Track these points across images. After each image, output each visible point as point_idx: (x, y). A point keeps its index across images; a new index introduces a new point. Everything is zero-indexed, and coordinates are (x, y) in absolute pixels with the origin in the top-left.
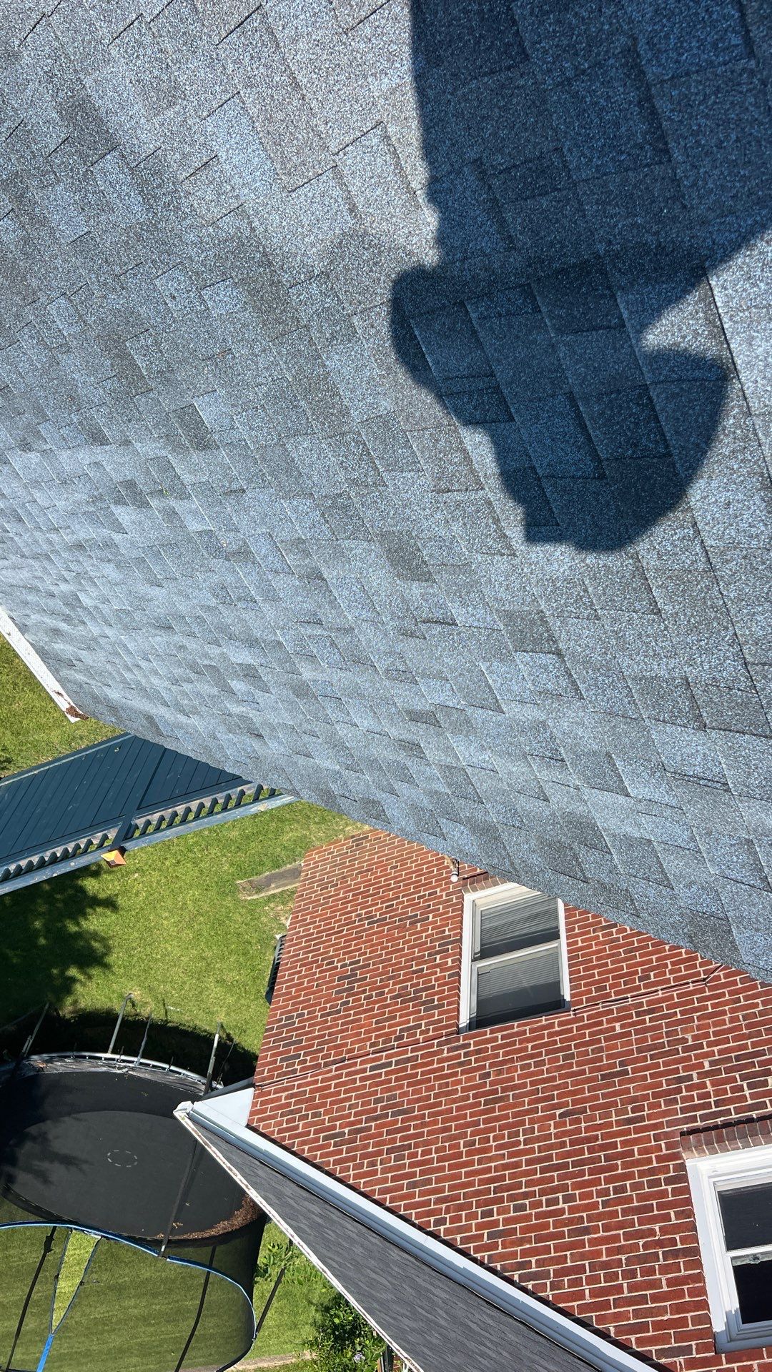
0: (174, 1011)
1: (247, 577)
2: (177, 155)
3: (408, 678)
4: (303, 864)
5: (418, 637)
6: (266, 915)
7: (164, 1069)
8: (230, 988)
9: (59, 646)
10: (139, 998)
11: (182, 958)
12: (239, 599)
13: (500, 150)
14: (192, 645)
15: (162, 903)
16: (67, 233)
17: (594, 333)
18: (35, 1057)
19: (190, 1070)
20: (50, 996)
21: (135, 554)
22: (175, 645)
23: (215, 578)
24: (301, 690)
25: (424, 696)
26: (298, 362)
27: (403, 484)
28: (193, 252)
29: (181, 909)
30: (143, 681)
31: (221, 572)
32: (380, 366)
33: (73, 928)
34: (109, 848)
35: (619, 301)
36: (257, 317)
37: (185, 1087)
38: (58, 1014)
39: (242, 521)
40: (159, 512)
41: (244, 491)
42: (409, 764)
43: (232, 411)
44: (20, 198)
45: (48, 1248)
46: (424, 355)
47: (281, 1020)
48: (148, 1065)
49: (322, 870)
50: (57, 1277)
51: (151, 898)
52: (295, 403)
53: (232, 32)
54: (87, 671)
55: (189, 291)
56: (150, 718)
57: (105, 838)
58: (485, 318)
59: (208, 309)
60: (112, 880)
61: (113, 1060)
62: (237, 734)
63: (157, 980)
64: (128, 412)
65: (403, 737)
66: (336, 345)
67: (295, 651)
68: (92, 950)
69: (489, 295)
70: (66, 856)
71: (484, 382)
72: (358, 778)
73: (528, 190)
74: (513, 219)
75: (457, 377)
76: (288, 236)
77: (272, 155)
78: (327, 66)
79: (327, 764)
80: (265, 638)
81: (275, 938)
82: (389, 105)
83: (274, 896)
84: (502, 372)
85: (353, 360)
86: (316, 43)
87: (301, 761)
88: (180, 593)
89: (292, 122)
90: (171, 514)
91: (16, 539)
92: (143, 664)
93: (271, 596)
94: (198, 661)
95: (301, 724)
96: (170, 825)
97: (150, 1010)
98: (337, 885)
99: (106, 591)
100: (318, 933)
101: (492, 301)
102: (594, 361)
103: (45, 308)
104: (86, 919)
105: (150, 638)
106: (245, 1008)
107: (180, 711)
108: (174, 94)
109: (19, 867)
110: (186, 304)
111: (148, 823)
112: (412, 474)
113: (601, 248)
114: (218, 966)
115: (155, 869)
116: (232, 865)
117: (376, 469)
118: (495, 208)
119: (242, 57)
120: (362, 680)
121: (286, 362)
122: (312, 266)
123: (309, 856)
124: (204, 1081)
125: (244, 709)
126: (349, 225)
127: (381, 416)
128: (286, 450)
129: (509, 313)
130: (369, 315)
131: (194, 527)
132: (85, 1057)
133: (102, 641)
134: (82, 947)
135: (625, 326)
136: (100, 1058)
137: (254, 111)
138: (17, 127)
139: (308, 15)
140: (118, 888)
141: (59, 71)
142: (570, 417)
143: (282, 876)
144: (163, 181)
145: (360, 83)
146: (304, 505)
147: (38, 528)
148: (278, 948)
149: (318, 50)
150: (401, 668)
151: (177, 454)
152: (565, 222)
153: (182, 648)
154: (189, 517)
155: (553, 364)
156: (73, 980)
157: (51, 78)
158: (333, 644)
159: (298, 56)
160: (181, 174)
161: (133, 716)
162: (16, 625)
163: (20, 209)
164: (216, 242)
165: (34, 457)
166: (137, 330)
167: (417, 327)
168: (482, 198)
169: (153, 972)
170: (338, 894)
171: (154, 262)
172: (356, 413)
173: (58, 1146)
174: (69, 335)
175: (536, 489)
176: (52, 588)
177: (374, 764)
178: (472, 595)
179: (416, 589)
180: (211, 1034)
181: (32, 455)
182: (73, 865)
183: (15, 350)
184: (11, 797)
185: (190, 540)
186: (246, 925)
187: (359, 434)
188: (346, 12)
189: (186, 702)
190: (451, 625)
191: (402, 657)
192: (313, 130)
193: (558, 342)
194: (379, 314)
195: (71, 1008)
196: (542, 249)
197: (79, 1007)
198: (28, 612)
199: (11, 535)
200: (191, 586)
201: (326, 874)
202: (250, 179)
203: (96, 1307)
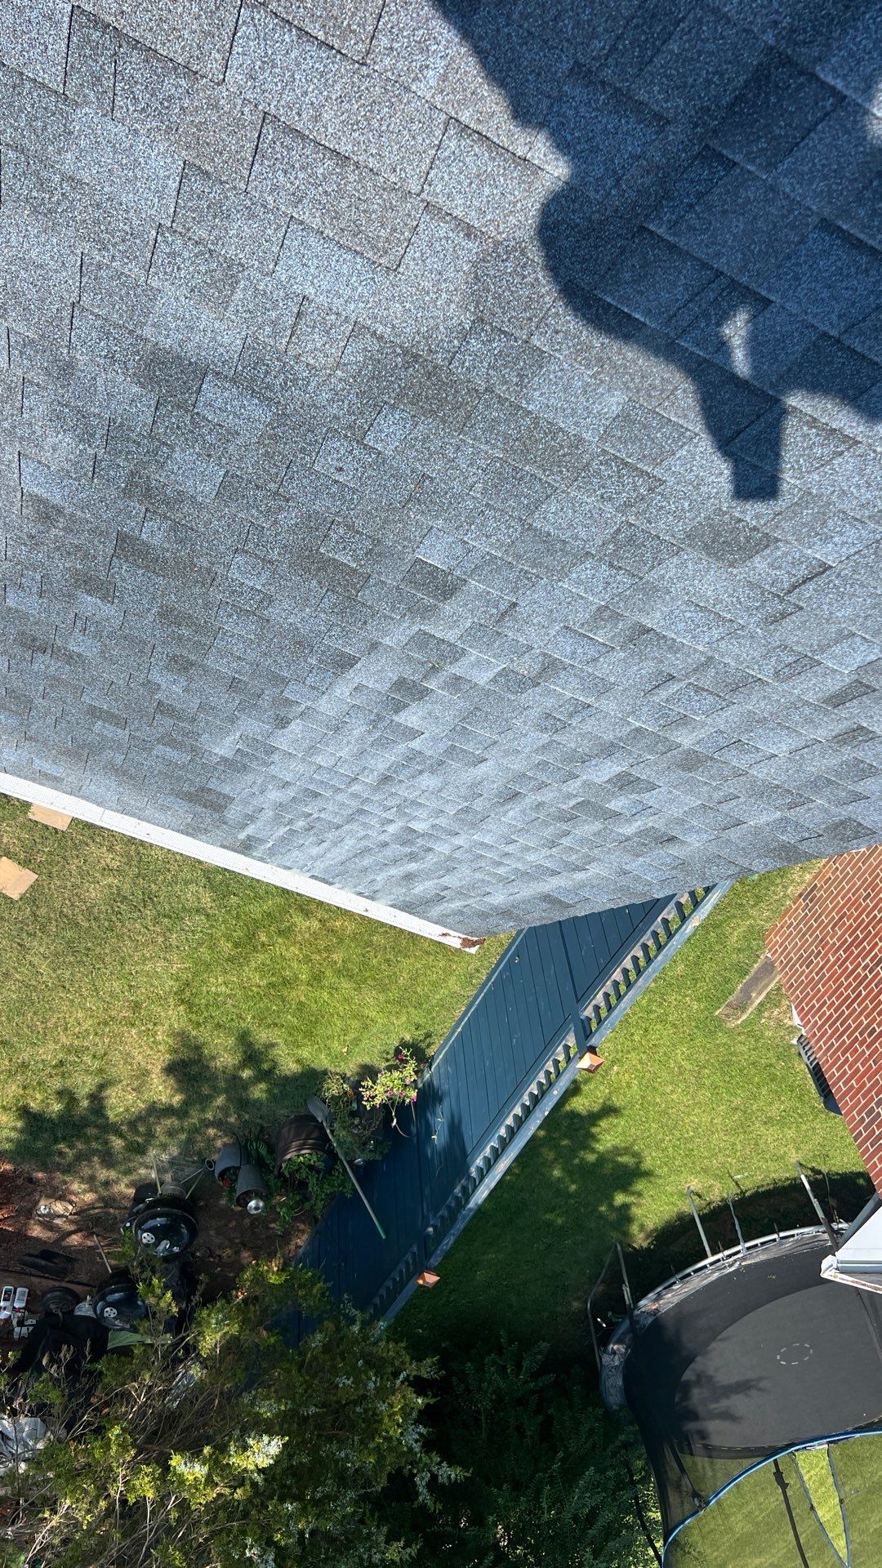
0: (744, 1178)
1: (566, 689)
2: (268, 329)
3: (806, 665)
4: (769, 955)
5: (791, 614)
6: (768, 1028)
7: (774, 1240)
8: (782, 1122)
9: (420, 888)
10: (699, 1186)
11: (715, 1121)
12: (571, 715)
13: (594, 36)
14: (547, 796)
15: (659, 1080)
16: (206, 490)
17: (812, 135)
18: (642, 1303)
19: (801, 1227)
20: (614, 1235)
21: (442, 747)
22: (531, 808)
23: (534, 713)
24: (691, 761)
25: (836, 670)
26: (499, 431)
27: (682, 465)
28: (333, 410)
29: (681, 1073)
30: (519, 866)
31: (536, 701)
32: (588, 367)
33: (591, 1158)
34: (578, 1056)
35: (822, 76)
36: (434, 420)
37: (807, 1246)
38: (634, 1248)
39: (530, 635)
40: (443, 689)
41: (515, 605)
42: (860, 755)
43: (460, 535)
44: (148, 494)
45: (784, 1486)
46: (630, 316)
47: (863, 1119)
48: (756, 1246)
49: (793, 948)
50: (812, 1508)
51: (644, 1082)
52: (518, 476)
53: (252, 165)
54: (461, 893)
55: (351, 452)
56: (547, 898)
57: (567, 1048)
58: (676, 223)
59: (380, 453)
60: (596, 1088)
61: (719, 1261)
62: (647, 853)
63: (706, 1158)
64: (359, 616)
65: (837, 731)
66: (529, 382)
67: (660, 726)
68: (624, 1166)
69: (667, 196)
70: (544, 1091)
71: (713, 290)
72: (810, 809)
73: (648, 49)
74: (649, 93)
75: (680, 308)
76: (419, 315)
77: (358, 249)
78: (363, 114)
79: (764, 819)
80: (619, 735)
81: (792, 1045)
82: (448, 95)
83: (761, 1004)
84: (728, 263)
85: (556, 384)
86: (339, 100)
87: (733, 834)
88: (507, 753)
89: (359, 199)
90: (456, 682)
91: (322, 816)
92: (510, 849)
93: (603, 688)
94: (564, 807)
95: (711, 797)
96: (619, 997)
97: (719, 1192)
98: (820, 952)
99: (434, 804)
100: (836, 1011)
101: (673, 199)
102: (830, 164)
103: (227, 579)
104: (598, 1141)
105: (503, 819)
106: (810, 1132)
107: (574, 870)
108: (231, 273)
109: (509, 1128)
110: (356, 466)
111: (597, 1008)
112: (686, 447)
113: (769, 38)
114: (755, 1107)
115: (629, 1052)
116: (699, 1000)
117: (642, 473)
118: (622, 100)
119: (275, 180)
120: (754, 703)
121: (487, 442)
122: (460, 324)
123: (770, 942)
124: (823, 1229)
125: (639, 822)
126: (474, 251)
127: (618, 416)
128: (536, 530)
129: (700, 196)
130: (546, 325)
131: (485, 678)
132: (689, 1275)
133: (457, 855)
134: (612, 1169)
135: (845, 97)
136: (705, 1267)
137: (316, 223)
138: (108, 430)
139: (316, 81)
140: (607, 1091)
141: (116, 345)
142: (835, 247)
143: (756, 979)
144: (268, 365)
145: (405, 101)
146: (585, 570)
147: (337, 790)
148: (803, 1053)
149: (346, 106)
150: (790, 659)
151: (429, 619)
152: (710, 46)
153: (539, 806)
154: (475, 672)
155: (783, 207)
156: (626, 1207)
157: (113, 357)
158: (699, 690)
159: (330, 130)
160: (281, 343)
161: (529, 907)
162: (367, 897)
163: (153, 504)
164: (351, 380)
165: (296, 727)
166: (323, 529)
167: (605, 294)
168: (601, 102)
169: (696, 1152)
170: (828, 960)
171: (303, 450)
172: (589, 434)
173: (724, 1378)
174: (263, 585)
175: (839, 354)
176: (383, 837)
177: (818, 784)
178: (830, 523)
179: (760, 563)
180: (795, 1179)
181: (293, 726)
182: (556, 1093)
183: (222, 639)
184: (454, 1068)
185: (488, 693)
186: (754, 1050)
187: (604, 452)
188: (352, 42)
189: (574, 857)
190: (823, 572)
191: (786, 647)
192: (384, 189)
193: (775, 179)
194: (557, 314)
195: (642, 1235)
196: (700, 96)
197: (649, 1230)
198: (372, 877)
199: (315, 816)
200: (514, 738)
201: (800, 949)
202: (348, 292)
203: (869, 1519)
